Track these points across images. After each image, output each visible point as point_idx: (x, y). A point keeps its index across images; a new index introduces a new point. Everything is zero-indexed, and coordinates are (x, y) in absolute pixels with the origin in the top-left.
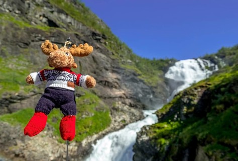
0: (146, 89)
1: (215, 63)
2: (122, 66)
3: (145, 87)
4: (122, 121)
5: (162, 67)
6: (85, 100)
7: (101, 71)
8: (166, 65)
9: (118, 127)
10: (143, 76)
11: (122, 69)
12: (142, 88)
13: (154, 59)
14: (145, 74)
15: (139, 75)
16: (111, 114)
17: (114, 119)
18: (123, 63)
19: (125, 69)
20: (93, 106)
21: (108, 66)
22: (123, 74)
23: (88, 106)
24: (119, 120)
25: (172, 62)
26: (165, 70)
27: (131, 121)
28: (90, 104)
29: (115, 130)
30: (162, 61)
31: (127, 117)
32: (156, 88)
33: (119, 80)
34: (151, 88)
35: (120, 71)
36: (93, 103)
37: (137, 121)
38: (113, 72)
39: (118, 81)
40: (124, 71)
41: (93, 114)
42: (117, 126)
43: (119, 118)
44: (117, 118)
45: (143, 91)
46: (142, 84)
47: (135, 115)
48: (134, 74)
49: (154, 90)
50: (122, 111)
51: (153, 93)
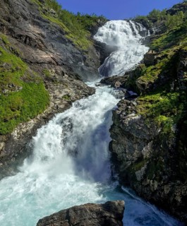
0: (77, 53)
1: (148, 28)
2: (45, 17)
3: (75, 50)
4: (64, 97)
5: (89, 26)
6: (4, 64)
7: (17, 18)
8: (94, 24)
9: (62, 106)
10: (71, 35)
11: (45, 21)
12: (72, 53)
13: (78, 13)
14: (73, 32)
15: (67, 33)
16: (47, 87)
17: (52, 95)
18: (45, 12)
19: (48, 23)
20: (18, 74)
21: (26, 13)
22: (47, 28)
23: (10, 74)
24: (61, 96)
25: (101, 22)
26: (93, 30)
27: (78, 97)
28: (13, 71)
29: (59, 110)
30: (88, 17)
31: (71, 91)
32: (87, 52)
33: (43, 36)
34: (83, 52)
35: (43, 24)
36: (17, 69)
37: (86, 96)
38: (34, 23)
39: (42, 39)
40: (48, 24)
41: (21, 88)
42: (60, 104)
43: (61, 92)
44: (57, 92)
45: (74, 56)
46: (71, 45)
47: (81, 88)
48: (61, 32)
49: (86, 55)
50: (61, 82)
51: (85, 59)
